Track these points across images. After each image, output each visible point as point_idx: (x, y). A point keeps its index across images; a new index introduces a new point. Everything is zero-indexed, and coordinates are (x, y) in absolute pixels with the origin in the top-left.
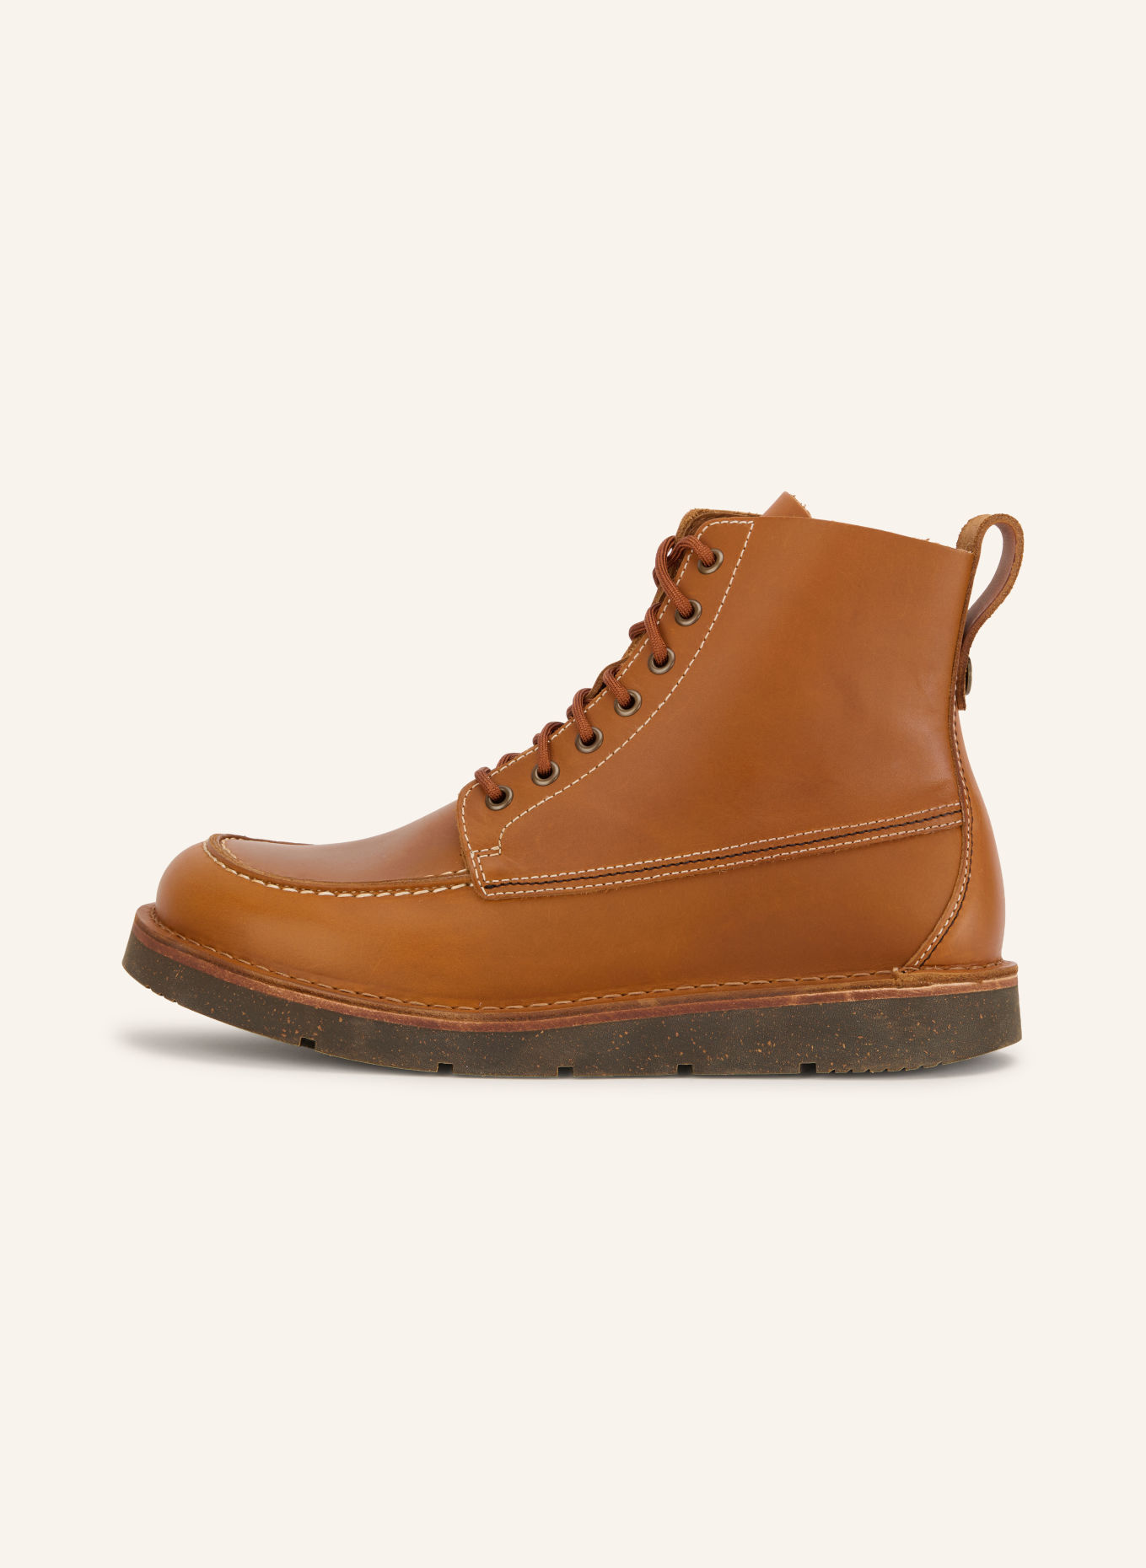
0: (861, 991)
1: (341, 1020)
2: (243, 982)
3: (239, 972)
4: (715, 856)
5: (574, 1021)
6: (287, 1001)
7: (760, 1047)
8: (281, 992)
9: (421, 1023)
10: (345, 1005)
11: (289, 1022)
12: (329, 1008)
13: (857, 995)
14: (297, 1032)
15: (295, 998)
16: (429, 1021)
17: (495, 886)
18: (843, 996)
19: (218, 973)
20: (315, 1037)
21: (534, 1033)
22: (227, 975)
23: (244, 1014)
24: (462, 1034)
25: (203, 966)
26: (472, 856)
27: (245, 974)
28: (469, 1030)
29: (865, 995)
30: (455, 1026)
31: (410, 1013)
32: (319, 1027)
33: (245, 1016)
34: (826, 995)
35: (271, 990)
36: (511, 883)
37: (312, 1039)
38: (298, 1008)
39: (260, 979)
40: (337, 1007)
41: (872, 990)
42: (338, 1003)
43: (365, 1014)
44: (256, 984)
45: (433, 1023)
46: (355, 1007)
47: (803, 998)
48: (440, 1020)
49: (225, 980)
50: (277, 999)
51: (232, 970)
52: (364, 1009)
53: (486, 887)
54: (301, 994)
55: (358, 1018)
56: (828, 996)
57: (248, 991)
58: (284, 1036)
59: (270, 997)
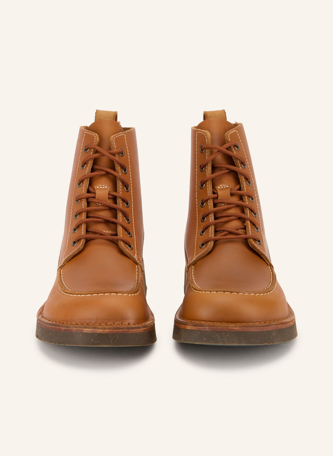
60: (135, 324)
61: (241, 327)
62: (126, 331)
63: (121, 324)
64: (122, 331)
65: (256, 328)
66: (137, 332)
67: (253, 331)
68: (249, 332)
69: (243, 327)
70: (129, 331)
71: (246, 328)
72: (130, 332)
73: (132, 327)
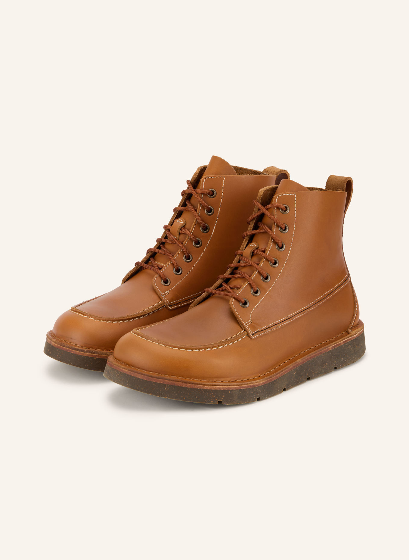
0: (344, 340)
1: (229, 392)
2: (195, 386)
3: (193, 384)
4: (307, 308)
5: (284, 373)
6: (211, 390)
7: (324, 366)
8: (209, 387)
9: (251, 386)
10: (230, 387)
11: (213, 396)
12: (225, 389)
13: (344, 342)
14: (216, 399)
15: (214, 388)
16: (253, 385)
17: (254, 334)
18: (341, 344)
19: (184, 385)
20: (222, 400)
21: (276, 380)
22: (188, 386)
23: (197, 397)
24: (261, 387)
25: (177, 384)
26: (245, 325)
27: (195, 384)
28: (262, 385)
29: (346, 341)
30: (259, 384)
31: (248, 384)
32: (223, 396)
33: (197, 398)
34: (337, 344)
35: (205, 387)
36: (258, 332)
37: (221, 401)
38: (215, 391)
39: (201, 384)
40: (228, 388)
41: (347, 339)
42: (228, 387)
43: (236, 388)
44: (200, 387)
45: (254, 386)
46: (233, 387)
47: (332, 347)
48: (255, 384)
49: (188, 387)
50: (208, 390)
51: (190, 383)
52: (236, 386)
53: (252, 335)
54: (216, 387)
55: (234, 390)
56: (338, 345)
57: (197, 389)
58: (212, 402)
59: (205, 390)
60: (82, 347)
61: (129, 370)
62: (69, 350)
63: (69, 343)
64: (66, 349)
65: (142, 375)
66: (80, 354)
67: (139, 378)
68: (135, 377)
69: (131, 371)
70: (72, 351)
71: (133, 373)
72: (73, 353)
73: (75, 348)
